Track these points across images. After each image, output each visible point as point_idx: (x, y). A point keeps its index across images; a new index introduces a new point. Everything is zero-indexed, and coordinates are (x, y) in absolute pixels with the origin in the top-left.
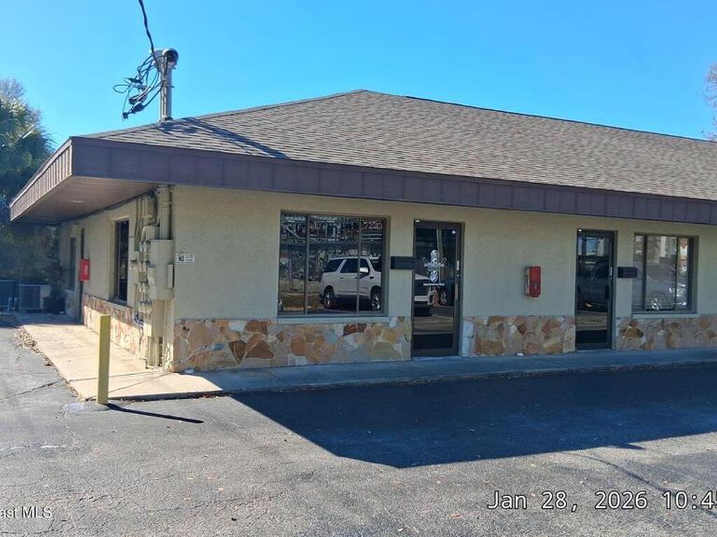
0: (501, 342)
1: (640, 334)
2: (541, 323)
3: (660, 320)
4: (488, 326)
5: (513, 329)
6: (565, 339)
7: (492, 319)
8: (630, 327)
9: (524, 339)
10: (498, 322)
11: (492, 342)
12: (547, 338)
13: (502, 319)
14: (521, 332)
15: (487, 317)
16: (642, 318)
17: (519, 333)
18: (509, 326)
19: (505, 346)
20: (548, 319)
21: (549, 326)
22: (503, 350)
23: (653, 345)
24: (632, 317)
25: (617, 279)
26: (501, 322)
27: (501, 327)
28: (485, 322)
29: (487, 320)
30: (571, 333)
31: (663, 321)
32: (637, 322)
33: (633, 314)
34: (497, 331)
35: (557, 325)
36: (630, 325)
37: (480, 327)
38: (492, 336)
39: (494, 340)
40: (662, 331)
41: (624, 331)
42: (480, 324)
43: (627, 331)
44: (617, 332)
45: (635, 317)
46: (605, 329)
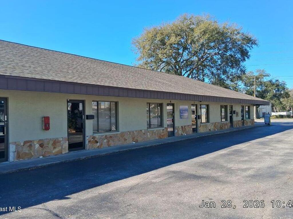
0: (31, 152)
1: (97, 142)
2: (51, 141)
3: (105, 136)
4: (23, 145)
5: (37, 146)
6: (63, 148)
7: (25, 143)
8: (92, 140)
9: (43, 149)
10: (29, 144)
11: (26, 153)
12: (54, 148)
13: (31, 141)
14: (41, 147)
15: (23, 142)
16: (97, 135)
17: (40, 147)
18: (35, 145)
19: (33, 154)
20: (55, 139)
21: (55, 143)
22: (32, 156)
23: (102, 146)
24: (93, 135)
25: (86, 120)
26: (31, 143)
27: (30, 146)
28: (22, 144)
29: (23, 143)
30: (66, 145)
31: (106, 136)
32: (95, 137)
33: (93, 134)
34: (28, 148)
35: (59, 142)
36: (92, 139)
37: (19, 146)
38: (26, 150)
39: (27, 152)
40: (106, 140)
41: (90, 141)
42: (19, 145)
43: (91, 141)
44: (87, 142)
45: (94, 135)
46: (82, 141)
